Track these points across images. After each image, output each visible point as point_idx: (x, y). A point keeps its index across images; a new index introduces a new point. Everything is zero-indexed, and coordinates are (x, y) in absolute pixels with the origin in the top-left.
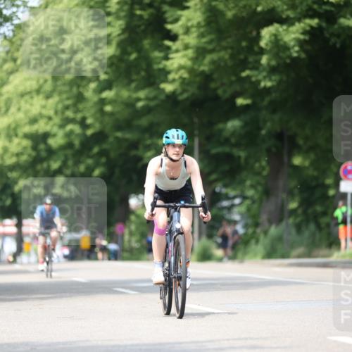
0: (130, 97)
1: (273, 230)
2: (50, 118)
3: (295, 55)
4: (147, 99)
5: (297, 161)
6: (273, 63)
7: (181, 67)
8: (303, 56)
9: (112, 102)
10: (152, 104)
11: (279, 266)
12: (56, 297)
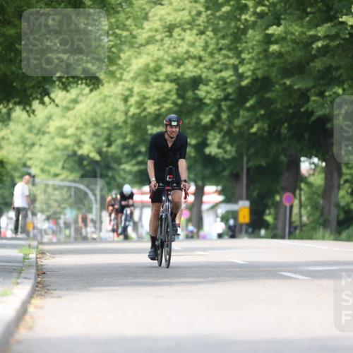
0: (303, 33)
2: (200, 59)
4: (327, 37)
9: (280, 40)
10: (333, 44)
12: (207, 282)
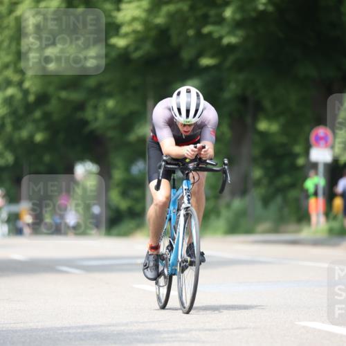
1: (237, 203)
3: (261, 7)
5: (263, 126)
6: (238, 17)
7: (134, 19)
8: (270, 8)
11: (243, 242)
